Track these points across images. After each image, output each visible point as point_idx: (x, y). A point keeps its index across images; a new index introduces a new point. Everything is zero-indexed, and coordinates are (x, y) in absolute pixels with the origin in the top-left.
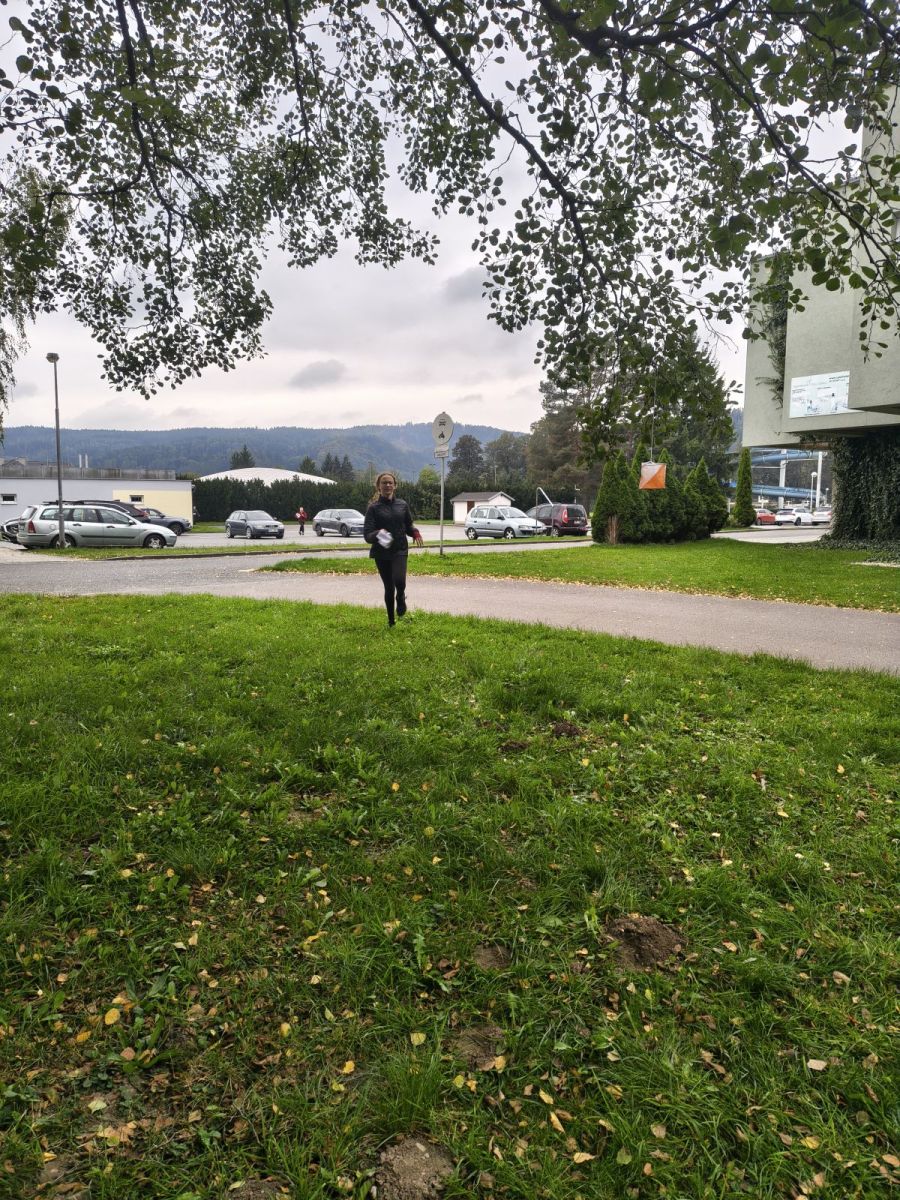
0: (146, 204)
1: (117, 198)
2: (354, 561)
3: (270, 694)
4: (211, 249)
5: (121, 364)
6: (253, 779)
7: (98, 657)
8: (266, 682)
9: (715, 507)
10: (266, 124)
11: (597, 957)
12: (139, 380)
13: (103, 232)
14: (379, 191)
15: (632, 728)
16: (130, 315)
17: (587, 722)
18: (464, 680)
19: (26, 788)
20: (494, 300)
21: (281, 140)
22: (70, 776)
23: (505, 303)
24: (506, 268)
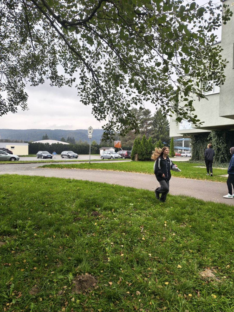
2: (65, 165)
14: (56, 68)
15: (114, 213)
17: (102, 212)
18: (74, 200)
20: (81, 97)
23: (84, 98)
24: (83, 88)
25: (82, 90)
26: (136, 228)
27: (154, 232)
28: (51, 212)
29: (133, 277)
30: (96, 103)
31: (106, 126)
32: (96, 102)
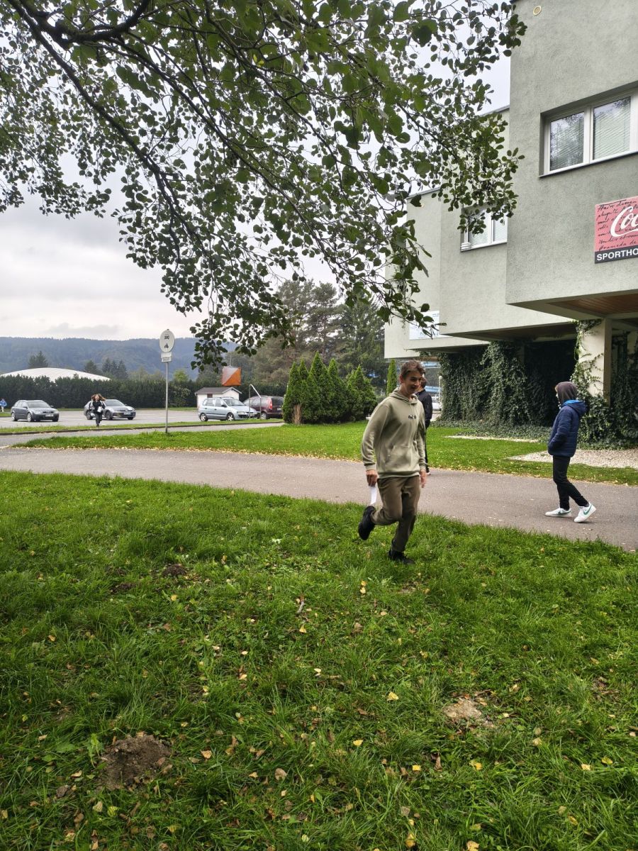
2: (94, 439)
9: (368, 399)
15: (226, 567)
17: (195, 563)
18: (115, 534)
20: (130, 244)
23: (138, 247)
24: (134, 220)
25: (131, 224)
26: (283, 604)
27: (331, 610)
28: (47, 570)
29: (271, 734)
30: (171, 263)
31: (202, 328)
32: (173, 260)
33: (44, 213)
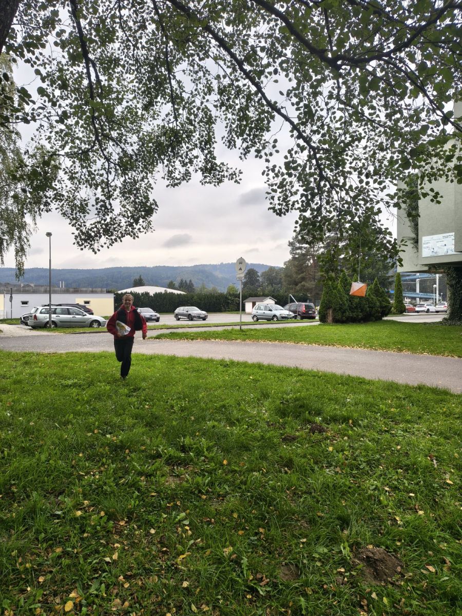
0: (97, 159)
1: (83, 157)
3: (155, 407)
4: (129, 180)
5: (83, 237)
6: (147, 457)
7: (67, 386)
8: (153, 400)
10: (156, 119)
11: (351, 574)
12: (91, 245)
13: (75, 173)
14: (212, 149)
15: (354, 428)
16: (88, 213)
17: (329, 424)
18: (259, 400)
19: (26, 462)
20: (272, 201)
21: (163, 127)
22: (50, 454)
23: (277, 202)
24: (278, 184)
25: (275, 187)
33: (202, 184)
